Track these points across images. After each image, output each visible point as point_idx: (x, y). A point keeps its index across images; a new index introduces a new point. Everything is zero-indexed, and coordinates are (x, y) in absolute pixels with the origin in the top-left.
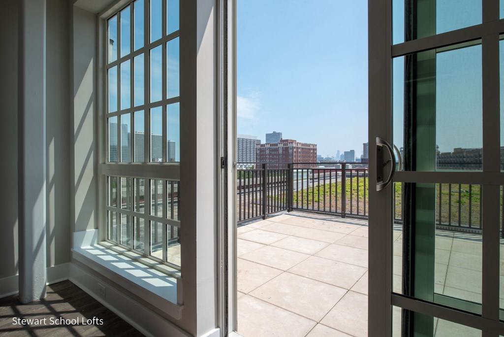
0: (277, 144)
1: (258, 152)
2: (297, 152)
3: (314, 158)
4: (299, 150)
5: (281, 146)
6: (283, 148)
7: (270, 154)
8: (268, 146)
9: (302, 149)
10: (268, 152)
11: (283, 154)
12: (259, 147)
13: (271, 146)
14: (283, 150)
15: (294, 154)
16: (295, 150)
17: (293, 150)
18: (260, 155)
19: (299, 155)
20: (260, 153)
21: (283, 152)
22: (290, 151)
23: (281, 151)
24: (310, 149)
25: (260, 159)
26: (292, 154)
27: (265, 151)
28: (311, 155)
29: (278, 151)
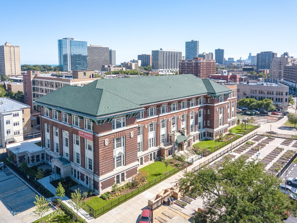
0: (192, 60)
1: (181, 65)
2: (203, 65)
3: (213, 68)
4: (204, 64)
5: (194, 61)
6: (195, 63)
7: (187, 66)
8: (187, 61)
9: (206, 63)
10: (186, 65)
11: (195, 66)
12: (181, 61)
13: (188, 61)
14: (195, 64)
15: (201, 66)
16: (201, 64)
17: (200, 64)
18: (182, 66)
19: (204, 66)
20: (182, 65)
21: (195, 65)
22: (199, 65)
23: (194, 65)
24: (211, 63)
25: (182, 69)
26: (200, 67)
27: (185, 64)
28: (212, 66)
29: (192, 64)
